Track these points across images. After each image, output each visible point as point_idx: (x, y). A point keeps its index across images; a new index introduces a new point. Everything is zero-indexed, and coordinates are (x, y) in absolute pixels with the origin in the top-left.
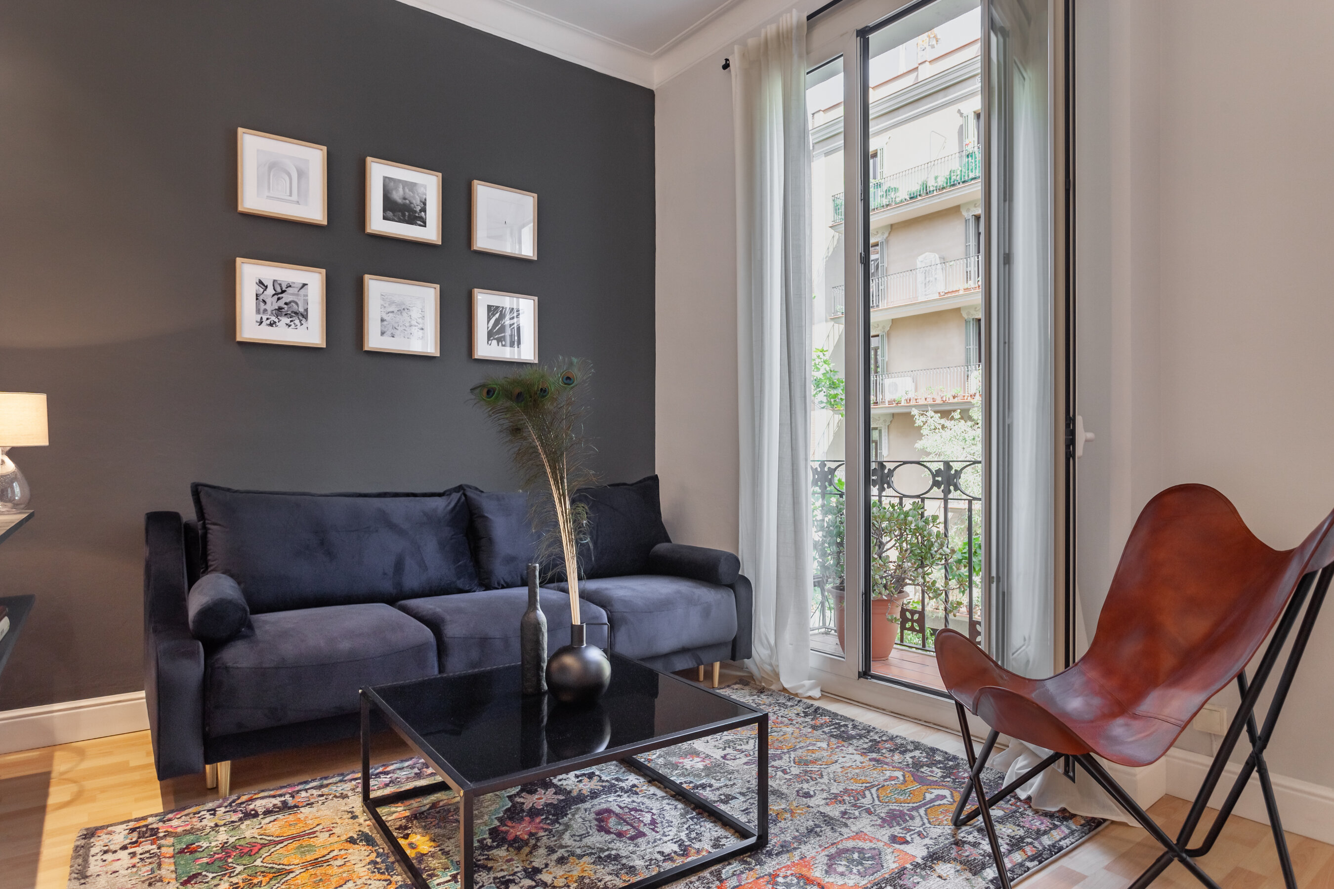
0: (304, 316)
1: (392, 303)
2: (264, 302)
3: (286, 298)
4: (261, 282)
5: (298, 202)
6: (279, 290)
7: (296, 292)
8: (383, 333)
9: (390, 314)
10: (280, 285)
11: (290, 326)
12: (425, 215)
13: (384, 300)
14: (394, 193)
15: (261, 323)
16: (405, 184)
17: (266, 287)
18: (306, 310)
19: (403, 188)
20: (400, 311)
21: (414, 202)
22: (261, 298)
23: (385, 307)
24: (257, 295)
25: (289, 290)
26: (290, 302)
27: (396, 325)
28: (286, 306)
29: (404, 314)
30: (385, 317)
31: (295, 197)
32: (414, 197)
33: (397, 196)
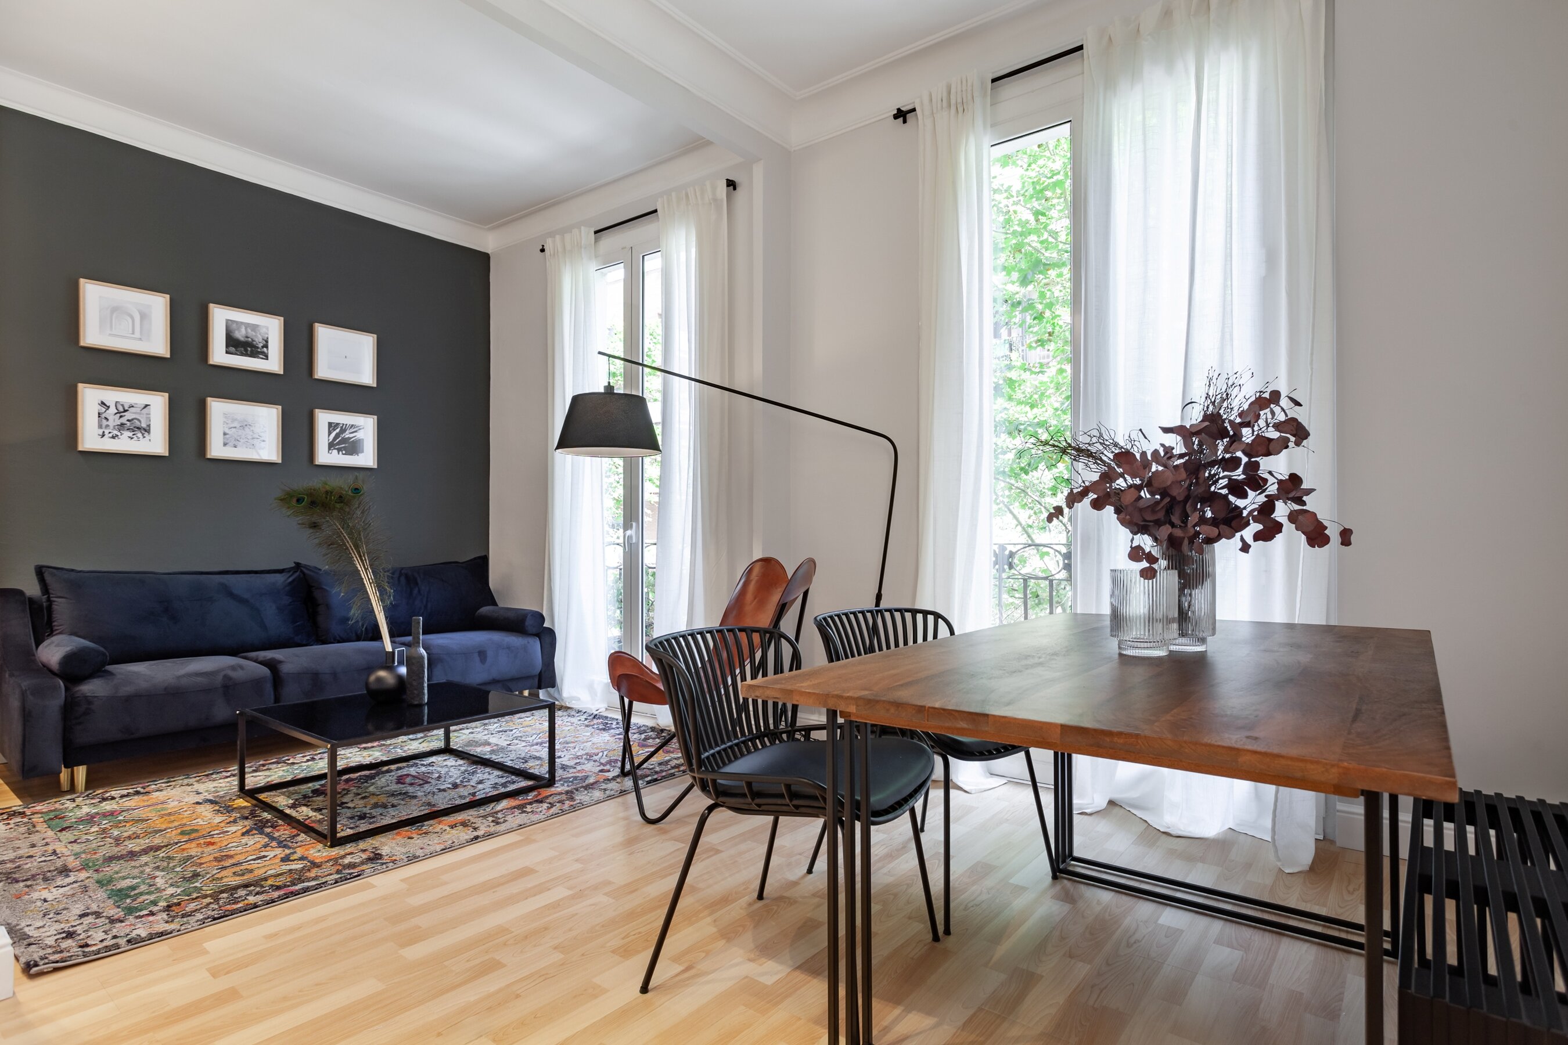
0: (147, 430)
1: (234, 420)
2: (106, 419)
3: (128, 416)
4: (103, 403)
5: (140, 339)
6: (121, 409)
7: (139, 411)
8: (225, 444)
9: (234, 430)
10: (122, 405)
11: (132, 438)
12: (268, 350)
13: (226, 417)
14: (237, 332)
15: (103, 436)
16: (247, 325)
17: (109, 407)
18: (149, 426)
19: (246, 329)
20: (243, 427)
21: (256, 340)
22: (103, 416)
23: (227, 424)
24: (99, 414)
25: (131, 410)
26: (133, 420)
27: (238, 438)
28: (128, 423)
29: (247, 429)
30: (227, 431)
31: (137, 335)
32: (256, 336)
33: (240, 335)
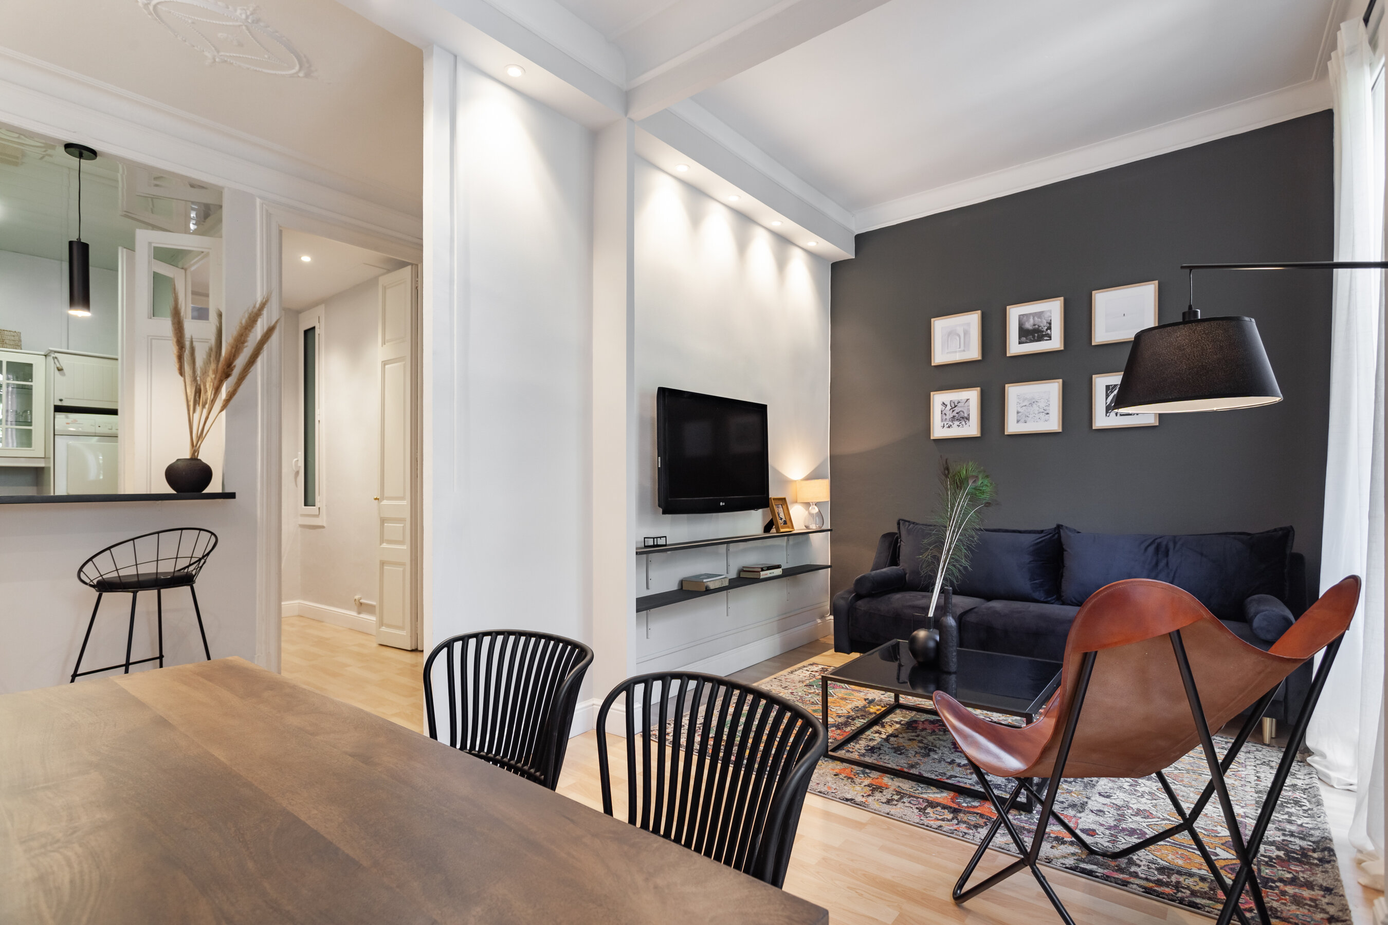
0: (968, 419)
1: (1025, 400)
2: (945, 414)
3: (957, 409)
4: (944, 403)
5: (964, 351)
6: (953, 406)
7: (963, 405)
8: (1018, 422)
9: (1024, 408)
10: (954, 402)
11: (959, 426)
12: (1051, 331)
13: (1019, 399)
14: (1027, 323)
15: (944, 427)
16: (1035, 315)
17: (946, 405)
18: (969, 415)
19: (1033, 318)
20: (1031, 404)
21: (1042, 325)
22: (943, 413)
23: (1020, 403)
24: (941, 411)
25: (959, 404)
26: (959, 412)
27: (1028, 414)
28: (957, 415)
29: (1034, 405)
30: (1020, 410)
31: (962, 348)
32: (1041, 322)
33: (1029, 325)
